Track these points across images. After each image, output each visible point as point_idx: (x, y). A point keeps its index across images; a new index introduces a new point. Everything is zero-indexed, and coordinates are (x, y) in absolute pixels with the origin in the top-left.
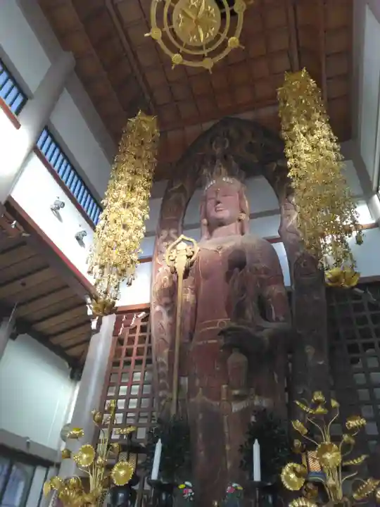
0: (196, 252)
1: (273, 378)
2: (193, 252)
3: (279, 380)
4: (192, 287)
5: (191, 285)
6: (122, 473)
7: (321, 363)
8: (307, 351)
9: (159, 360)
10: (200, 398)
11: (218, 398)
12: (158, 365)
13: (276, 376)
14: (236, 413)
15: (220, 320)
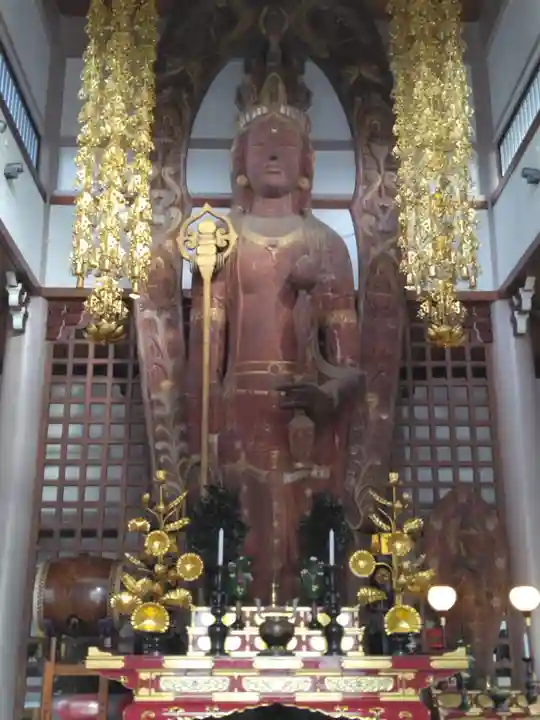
0: (233, 243)
1: (334, 441)
2: (228, 241)
3: (340, 444)
4: (221, 298)
5: (220, 295)
6: (188, 567)
7: (384, 417)
8: (369, 400)
9: (153, 396)
10: (242, 465)
11: (267, 466)
12: (152, 403)
13: (337, 440)
14: (288, 485)
15: (273, 363)
